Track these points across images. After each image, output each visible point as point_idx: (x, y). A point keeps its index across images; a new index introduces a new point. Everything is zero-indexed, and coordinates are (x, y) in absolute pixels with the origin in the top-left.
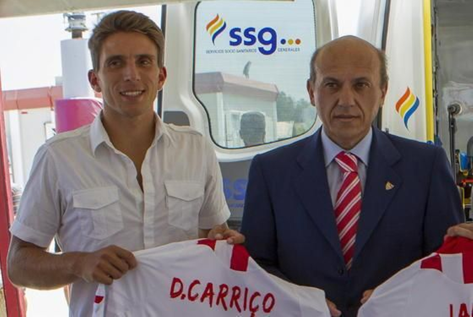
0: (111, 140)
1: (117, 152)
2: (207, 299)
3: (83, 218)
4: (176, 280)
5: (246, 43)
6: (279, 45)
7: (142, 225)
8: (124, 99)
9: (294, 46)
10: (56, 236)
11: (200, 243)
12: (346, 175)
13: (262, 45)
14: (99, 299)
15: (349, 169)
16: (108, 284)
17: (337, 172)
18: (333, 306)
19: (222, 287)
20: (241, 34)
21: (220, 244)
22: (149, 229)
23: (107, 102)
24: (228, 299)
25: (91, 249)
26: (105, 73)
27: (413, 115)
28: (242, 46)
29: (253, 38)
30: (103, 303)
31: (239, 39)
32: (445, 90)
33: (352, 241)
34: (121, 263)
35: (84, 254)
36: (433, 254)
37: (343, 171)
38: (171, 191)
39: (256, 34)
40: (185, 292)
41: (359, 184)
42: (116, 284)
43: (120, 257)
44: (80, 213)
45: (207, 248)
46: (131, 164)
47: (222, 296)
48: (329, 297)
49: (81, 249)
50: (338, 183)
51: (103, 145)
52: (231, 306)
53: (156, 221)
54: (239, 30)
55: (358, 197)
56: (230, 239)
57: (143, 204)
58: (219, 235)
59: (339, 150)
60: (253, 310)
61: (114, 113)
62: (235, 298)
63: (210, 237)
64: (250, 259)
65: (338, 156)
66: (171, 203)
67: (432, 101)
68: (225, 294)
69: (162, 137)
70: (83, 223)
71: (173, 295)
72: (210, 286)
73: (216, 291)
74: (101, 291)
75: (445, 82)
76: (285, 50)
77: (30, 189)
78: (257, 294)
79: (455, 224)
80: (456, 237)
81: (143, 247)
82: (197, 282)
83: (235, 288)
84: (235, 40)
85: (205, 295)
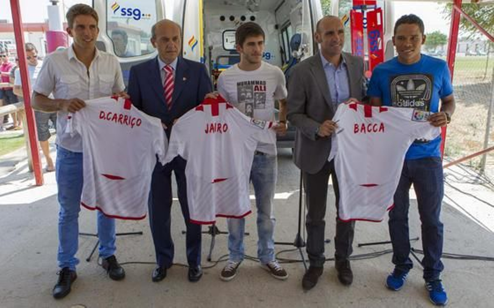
0: (77, 57)
1: (79, 62)
2: (114, 120)
3: (64, 86)
4: (102, 112)
5: (128, 15)
6: (142, 16)
7: (88, 91)
8: (85, 42)
9: (148, 17)
10: (52, 92)
11: (112, 98)
12: (168, 74)
13: (134, 16)
14: (70, 118)
15: (169, 72)
16: (74, 113)
17: (164, 73)
18: (164, 125)
19: (120, 115)
20: (126, 11)
21: (120, 99)
22: (92, 93)
23: (76, 41)
24: (123, 120)
25: (68, 98)
26: (75, 30)
27: (195, 47)
28: (126, 16)
29: (131, 13)
30: (71, 119)
31: (125, 13)
32: (208, 35)
33: (170, 100)
34: (79, 105)
35: (64, 100)
36: (200, 105)
37: (166, 73)
38: (101, 78)
39: (132, 11)
40: (106, 116)
41: (173, 78)
42: (77, 113)
43: (79, 103)
44: (63, 85)
45: (114, 100)
46: (85, 67)
47: (120, 118)
48: (162, 122)
49: (63, 98)
50: (164, 78)
51: (73, 59)
52: (124, 122)
53: (95, 90)
54: (125, 9)
55: (172, 83)
56: (124, 97)
57: (89, 83)
58: (119, 95)
59: (165, 65)
60: (133, 125)
61: (78, 46)
62: (125, 120)
63: (116, 96)
64: (132, 105)
65: (165, 67)
66: (100, 83)
67: (202, 41)
68: (122, 118)
69: (98, 57)
70: (64, 88)
71: (101, 117)
72: (115, 115)
73: (118, 116)
74: (70, 114)
75: (208, 32)
76: (144, 19)
77: (42, 73)
78: (134, 119)
79: (209, 92)
80: (209, 98)
81: (88, 99)
82: (110, 113)
83: (126, 116)
84: (123, 13)
85: (113, 118)
